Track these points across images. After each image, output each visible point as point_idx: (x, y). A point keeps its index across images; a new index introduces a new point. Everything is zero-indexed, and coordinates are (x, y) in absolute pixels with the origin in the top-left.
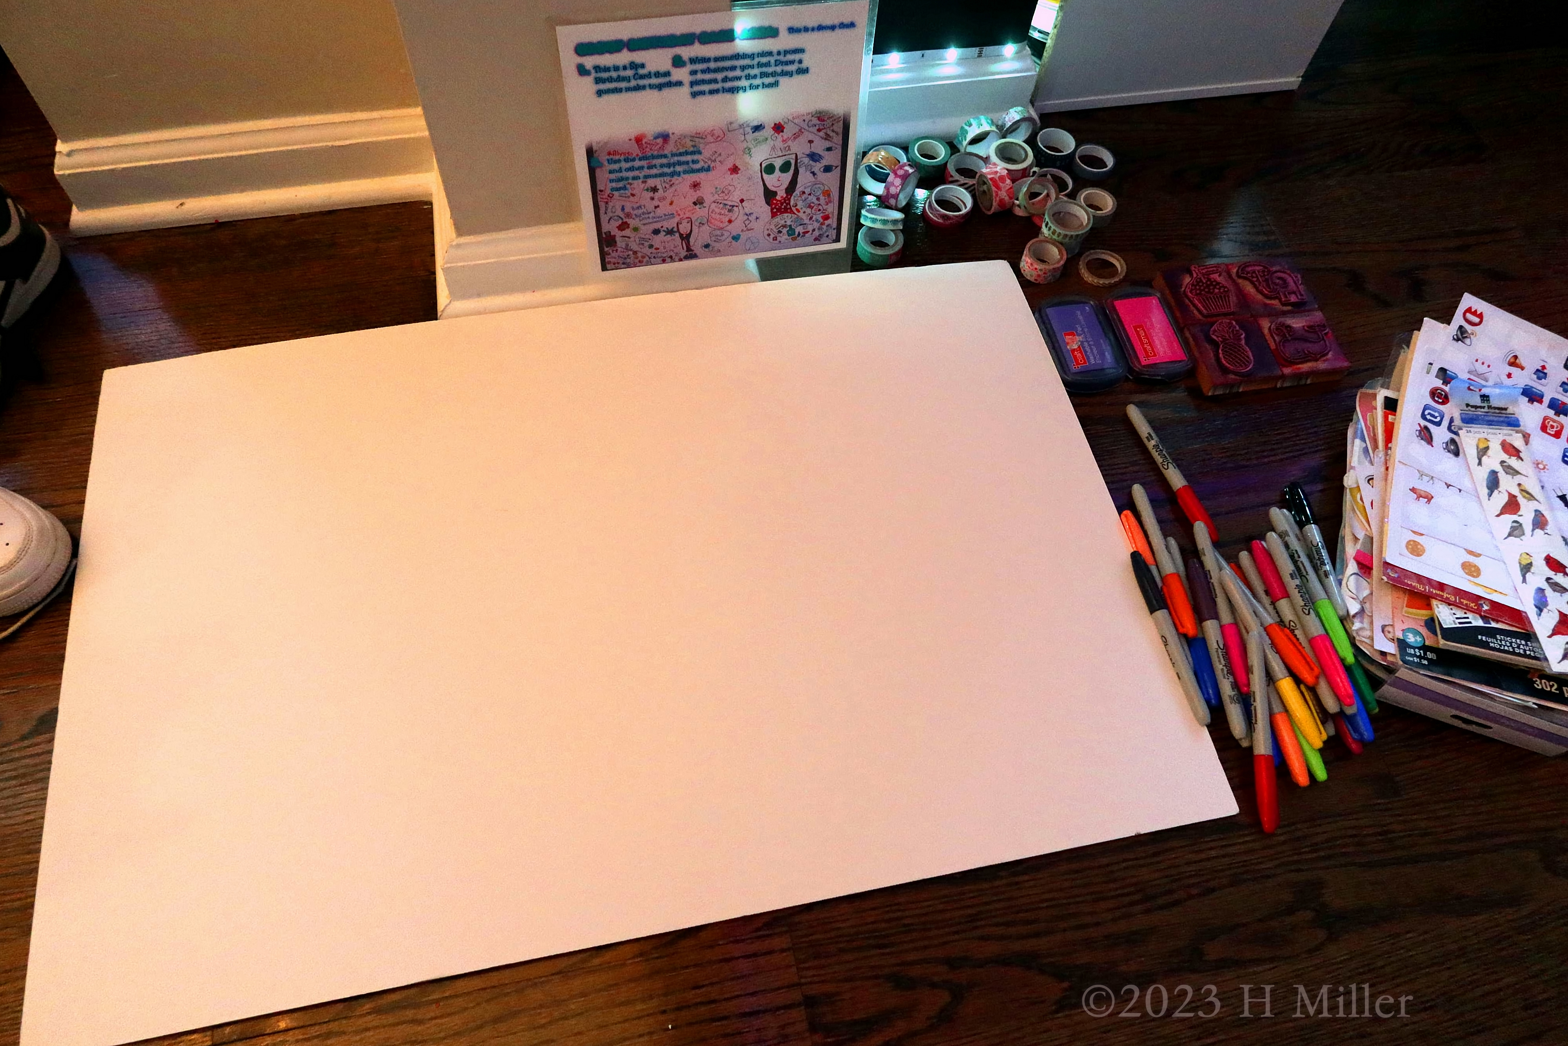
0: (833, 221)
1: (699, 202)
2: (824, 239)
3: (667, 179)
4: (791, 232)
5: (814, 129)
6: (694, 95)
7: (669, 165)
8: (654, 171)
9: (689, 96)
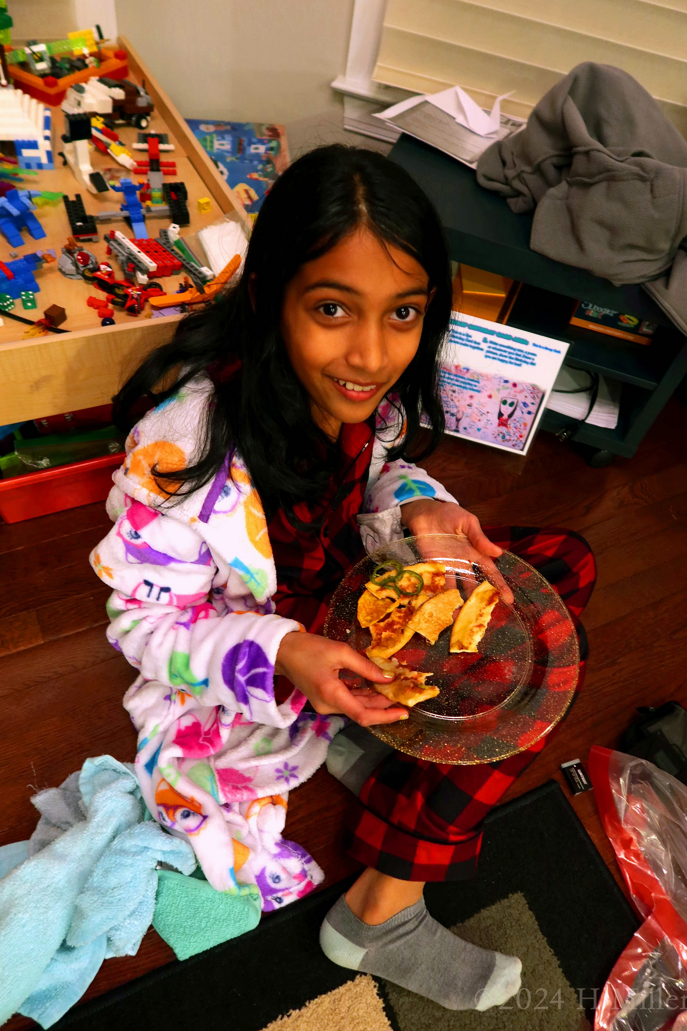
0: (523, 440)
1: (470, 405)
2: (517, 447)
3: (462, 389)
4: (504, 437)
5: (529, 392)
6: (486, 356)
7: (464, 383)
8: (457, 383)
9: (484, 356)
